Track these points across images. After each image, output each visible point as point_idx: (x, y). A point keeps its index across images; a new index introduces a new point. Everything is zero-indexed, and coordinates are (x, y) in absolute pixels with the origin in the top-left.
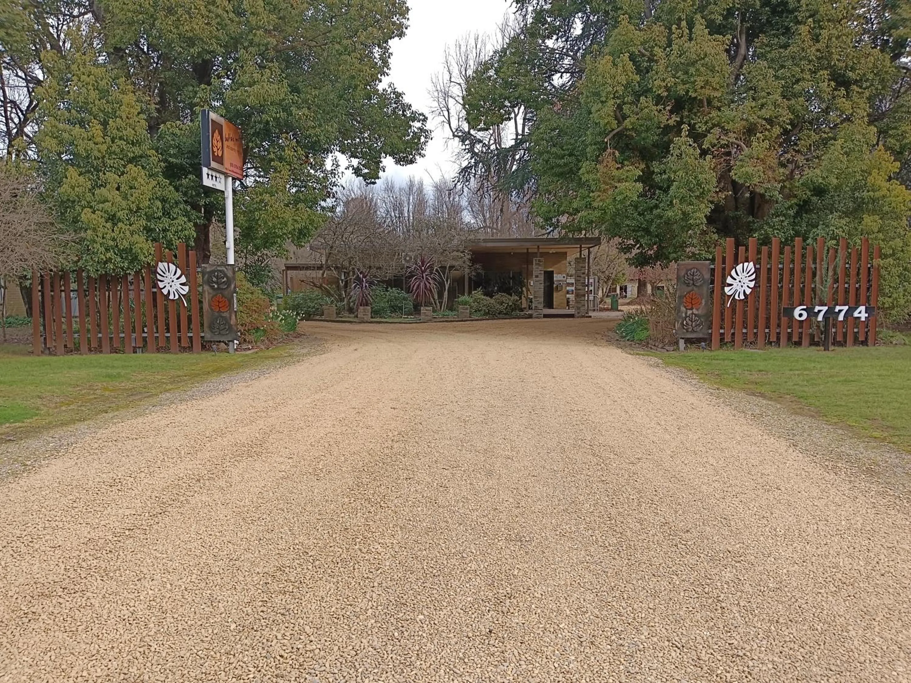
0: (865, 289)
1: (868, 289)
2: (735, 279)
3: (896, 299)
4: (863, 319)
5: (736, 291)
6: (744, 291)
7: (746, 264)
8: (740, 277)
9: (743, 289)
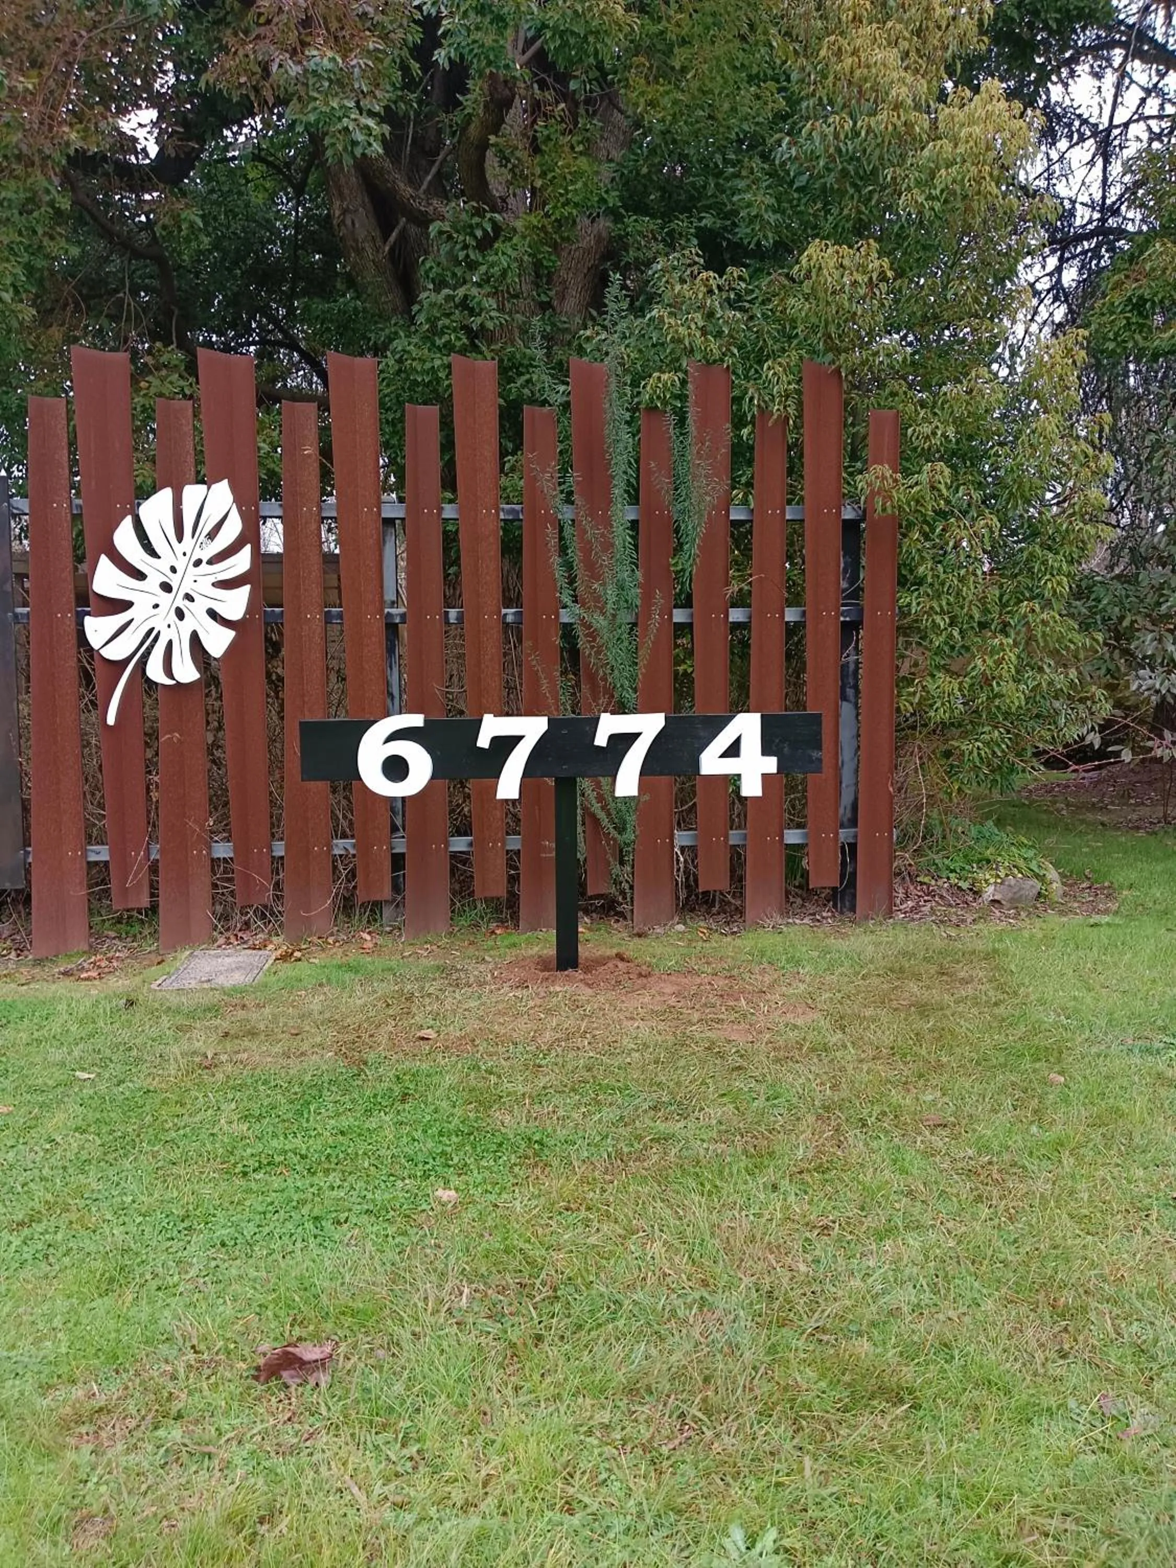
0: (833, 633)
1: (849, 629)
2: (140, 575)
3: (987, 681)
4: (751, 788)
5: (152, 637)
6: (195, 639)
7: (193, 494)
8: (163, 564)
9: (186, 627)
